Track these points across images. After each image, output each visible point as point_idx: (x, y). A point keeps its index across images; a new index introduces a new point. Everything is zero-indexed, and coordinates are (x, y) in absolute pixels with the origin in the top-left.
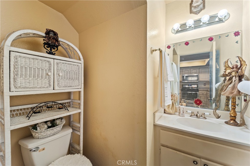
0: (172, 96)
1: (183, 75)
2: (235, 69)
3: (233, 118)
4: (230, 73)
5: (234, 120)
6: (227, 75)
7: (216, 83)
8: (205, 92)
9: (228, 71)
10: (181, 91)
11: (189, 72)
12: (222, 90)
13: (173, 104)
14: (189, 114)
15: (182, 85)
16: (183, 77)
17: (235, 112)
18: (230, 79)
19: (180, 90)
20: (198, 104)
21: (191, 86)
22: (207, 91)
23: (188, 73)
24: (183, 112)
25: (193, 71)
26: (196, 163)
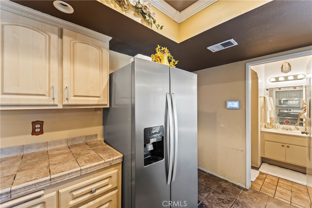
0: (270, 118)
1: (280, 100)
10: (278, 116)
11: (288, 96)
13: (271, 123)
14: (281, 128)
15: (279, 110)
16: (280, 101)
19: (276, 115)
21: (290, 110)
23: (286, 96)
24: (278, 127)
25: (292, 95)
26: (283, 146)
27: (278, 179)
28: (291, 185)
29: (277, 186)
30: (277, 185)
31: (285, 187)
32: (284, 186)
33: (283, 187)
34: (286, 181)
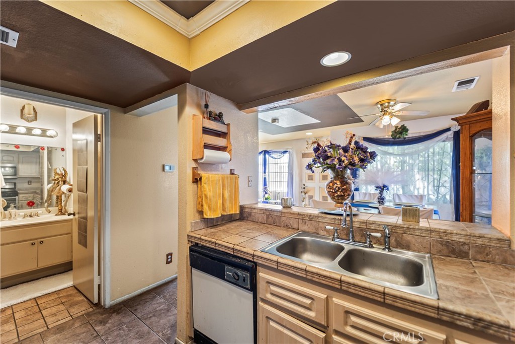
2: (61, 176)
3: (60, 211)
4: (58, 179)
5: (61, 212)
6: (55, 180)
7: (48, 184)
8: (32, 195)
9: (57, 177)
12: (52, 191)
14: (21, 216)
17: (61, 206)
18: (58, 183)
20: (31, 206)
22: (36, 193)
24: (15, 216)
26: (33, 244)
27: (34, 302)
28: (57, 296)
29: (40, 311)
30: (40, 309)
31: (52, 305)
32: (49, 304)
33: (49, 306)
34: (47, 296)
